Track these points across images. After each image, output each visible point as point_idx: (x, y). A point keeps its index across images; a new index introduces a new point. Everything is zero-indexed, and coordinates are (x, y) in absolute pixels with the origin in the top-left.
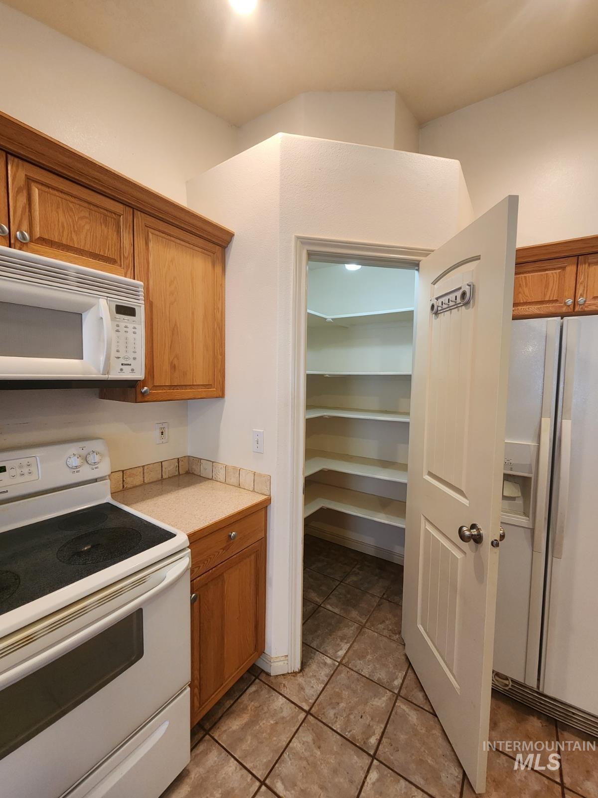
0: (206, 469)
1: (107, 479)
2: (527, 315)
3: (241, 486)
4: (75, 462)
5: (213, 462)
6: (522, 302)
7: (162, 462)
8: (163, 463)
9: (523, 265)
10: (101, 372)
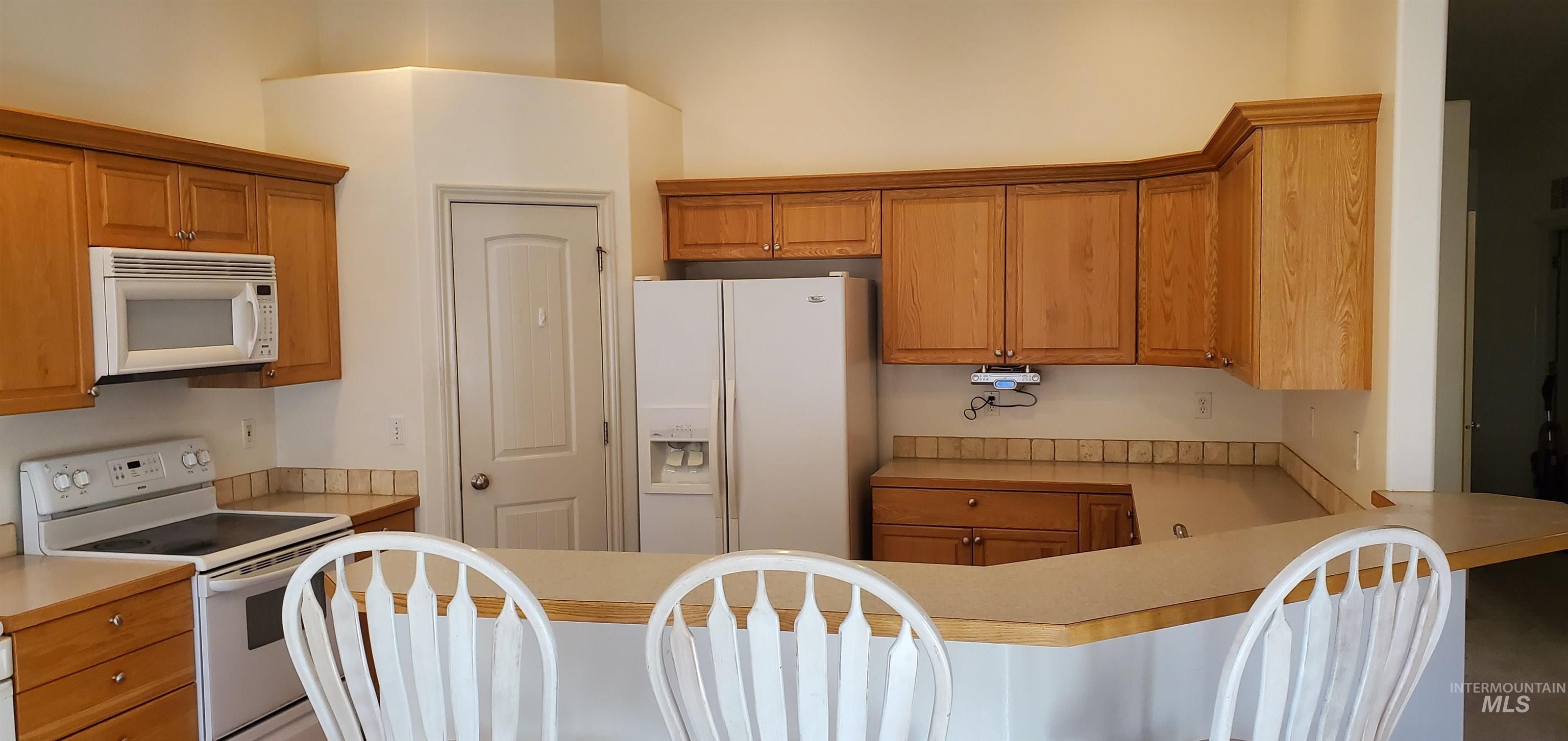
0: (313, 481)
1: (210, 486)
2: (730, 259)
3: (374, 492)
4: (191, 460)
5: (325, 470)
6: (724, 242)
7: (250, 474)
8: (252, 475)
9: (720, 197)
10: (249, 356)
